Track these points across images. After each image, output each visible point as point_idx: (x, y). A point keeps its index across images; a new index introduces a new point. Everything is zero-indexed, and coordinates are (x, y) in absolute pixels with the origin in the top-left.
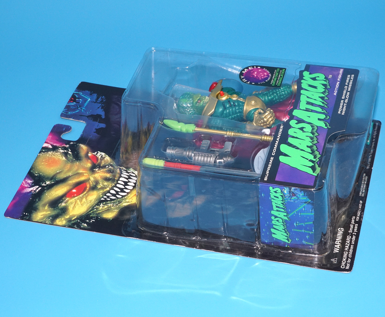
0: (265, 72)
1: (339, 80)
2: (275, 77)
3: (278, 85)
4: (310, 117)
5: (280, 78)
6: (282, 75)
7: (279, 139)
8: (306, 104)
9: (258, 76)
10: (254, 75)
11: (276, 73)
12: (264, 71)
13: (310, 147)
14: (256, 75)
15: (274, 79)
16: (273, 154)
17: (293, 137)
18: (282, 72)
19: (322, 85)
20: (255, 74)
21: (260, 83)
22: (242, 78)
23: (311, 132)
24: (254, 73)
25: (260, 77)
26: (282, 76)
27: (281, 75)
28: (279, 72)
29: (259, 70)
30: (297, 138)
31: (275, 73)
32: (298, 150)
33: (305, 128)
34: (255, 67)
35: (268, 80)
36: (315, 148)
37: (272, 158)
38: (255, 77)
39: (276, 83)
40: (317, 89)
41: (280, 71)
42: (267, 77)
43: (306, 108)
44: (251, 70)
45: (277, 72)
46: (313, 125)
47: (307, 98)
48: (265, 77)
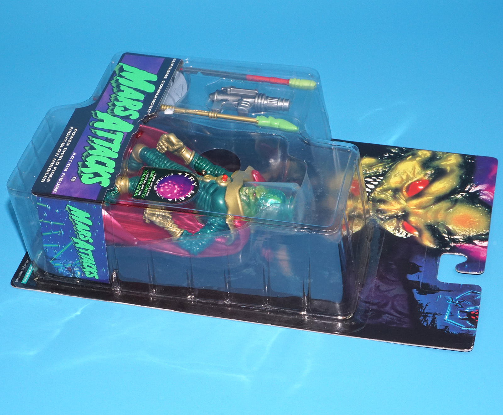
0: (162, 193)
1: (64, 174)
2: (150, 185)
3: (147, 171)
4: (114, 123)
5: (143, 183)
6: (139, 188)
7: (155, 97)
8: (114, 140)
9: (172, 186)
10: (178, 187)
11: (147, 191)
12: (164, 194)
13: (120, 90)
14: (175, 187)
15: (151, 182)
16: (163, 82)
17: (138, 100)
18: (139, 192)
19: (88, 166)
20: (176, 190)
21: (171, 175)
22: (196, 183)
23: (115, 107)
24: (178, 190)
25: (170, 184)
26: (139, 186)
27: (141, 188)
28: (143, 192)
29: (171, 195)
30: (134, 100)
31: (149, 191)
32: (134, 87)
33: (121, 111)
34: (176, 200)
35: (159, 180)
36: (115, 90)
37: (166, 77)
38: (177, 185)
39: (149, 176)
40: (95, 160)
41: (141, 194)
42: (160, 185)
43: (116, 134)
44: (181, 195)
45: (145, 193)
46: (111, 114)
47: (111, 148)
48: (163, 185)
